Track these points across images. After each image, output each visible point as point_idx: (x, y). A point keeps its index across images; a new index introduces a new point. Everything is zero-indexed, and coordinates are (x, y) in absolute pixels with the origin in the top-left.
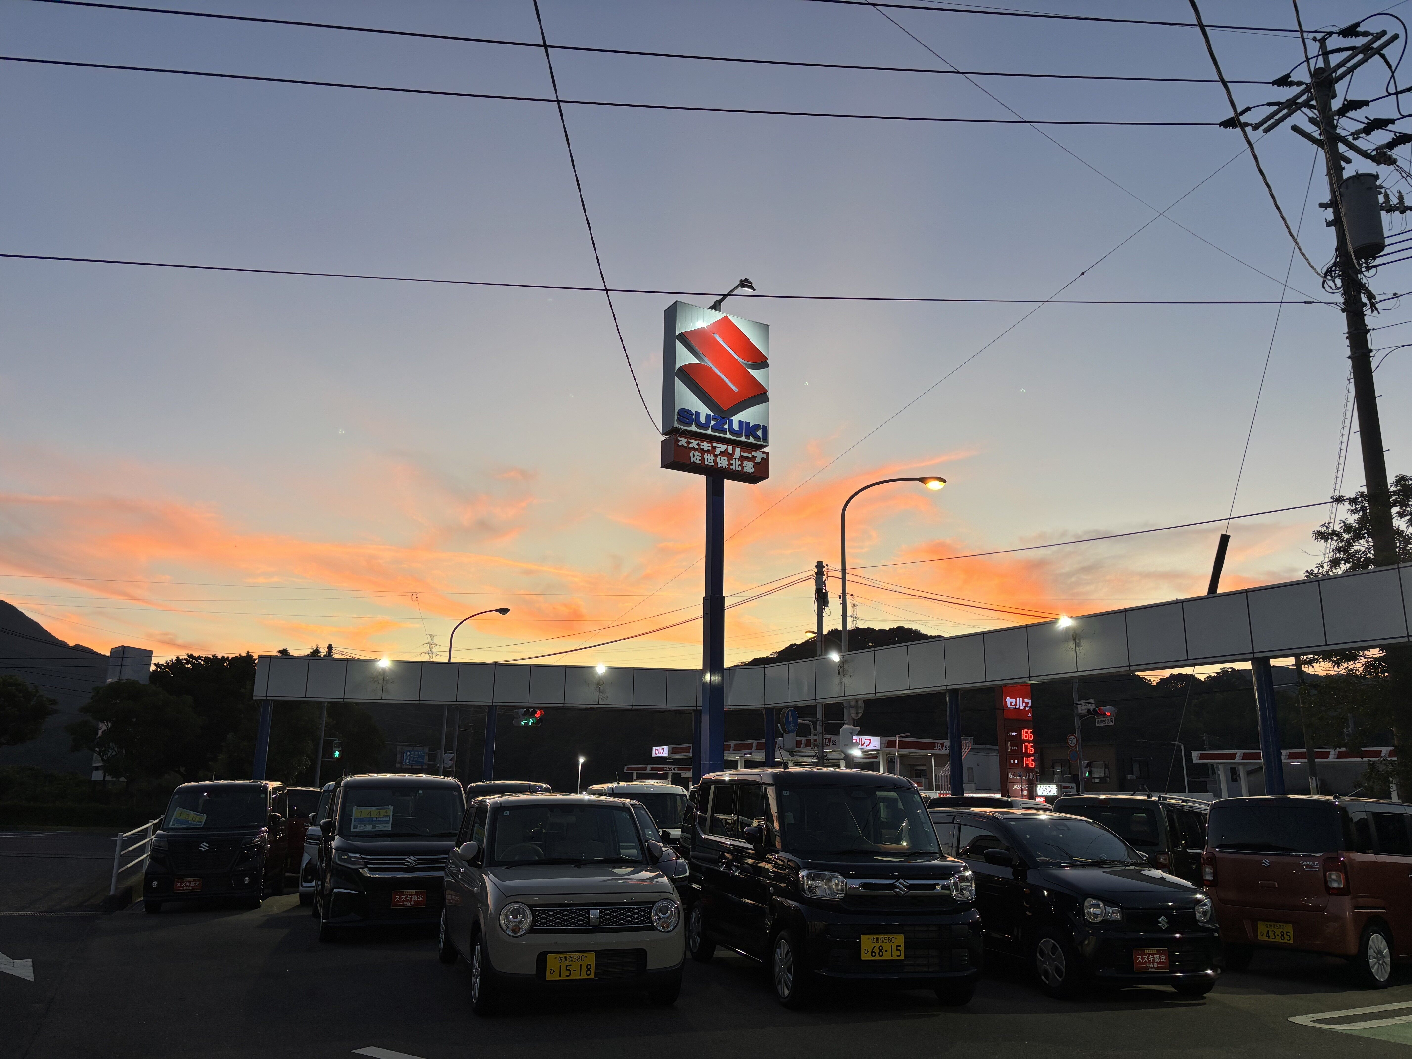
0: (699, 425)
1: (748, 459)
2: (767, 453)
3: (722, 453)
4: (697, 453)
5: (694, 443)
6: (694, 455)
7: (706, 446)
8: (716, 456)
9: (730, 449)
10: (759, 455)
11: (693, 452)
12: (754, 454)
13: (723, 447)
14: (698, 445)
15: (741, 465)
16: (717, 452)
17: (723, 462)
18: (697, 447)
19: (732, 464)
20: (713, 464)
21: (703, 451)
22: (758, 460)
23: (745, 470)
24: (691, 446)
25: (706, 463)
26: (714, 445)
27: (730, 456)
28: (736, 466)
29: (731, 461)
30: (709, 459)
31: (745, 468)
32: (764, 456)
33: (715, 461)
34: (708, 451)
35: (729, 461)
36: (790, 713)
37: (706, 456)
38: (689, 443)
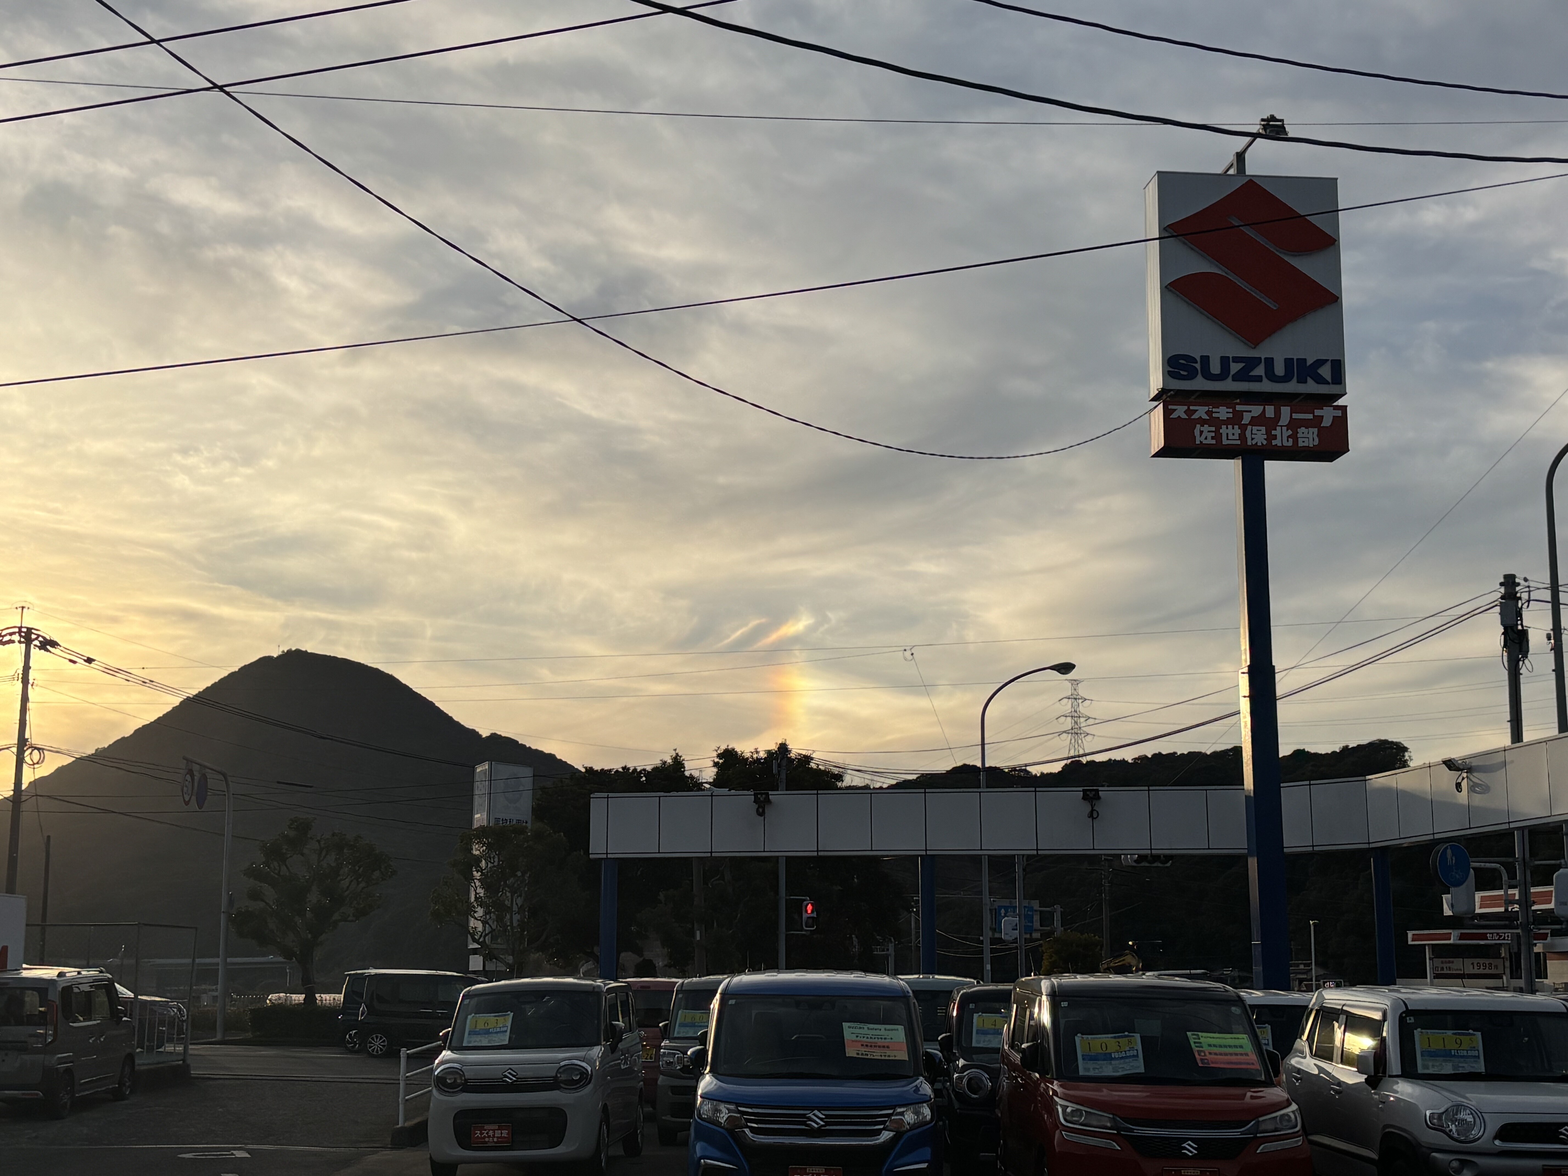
0: (1209, 376)
1: (1307, 424)
2: (1344, 409)
3: (1255, 421)
4: (1206, 428)
5: (1201, 412)
6: (1201, 432)
7: (1223, 413)
8: (1243, 428)
9: (1270, 411)
10: (1327, 415)
11: (1198, 426)
12: (1318, 412)
13: (1256, 410)
14: (1209, 413)
15: (1294, 437)
16: (1246, 419)
17: (1258, 436)
18: (1206, 417)
19: (1275, 437)
20: (1239, 442)
21: (1217, 423)
22: (1327, 422)
23: (1301, 444)
24: (1195, 416)
25: (1225, 442)
26: (1238, 408)
27: (1271, 424)
28: (1282, 438)
29: (1273, 432)
30: (1230, 435)
31: (1300, 440)
32: (1339, 413)
33: (1242, 437)
34: (1227, 422)
35: (1268, 433)
36: (1449, 851)
37: (1223, 430)
38: (1189, 412)
